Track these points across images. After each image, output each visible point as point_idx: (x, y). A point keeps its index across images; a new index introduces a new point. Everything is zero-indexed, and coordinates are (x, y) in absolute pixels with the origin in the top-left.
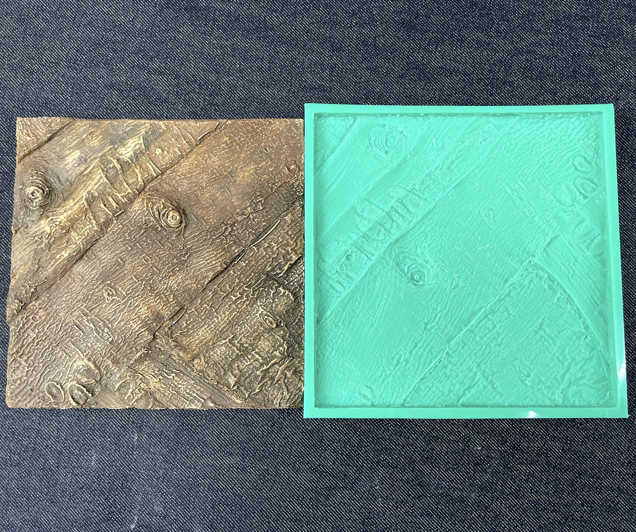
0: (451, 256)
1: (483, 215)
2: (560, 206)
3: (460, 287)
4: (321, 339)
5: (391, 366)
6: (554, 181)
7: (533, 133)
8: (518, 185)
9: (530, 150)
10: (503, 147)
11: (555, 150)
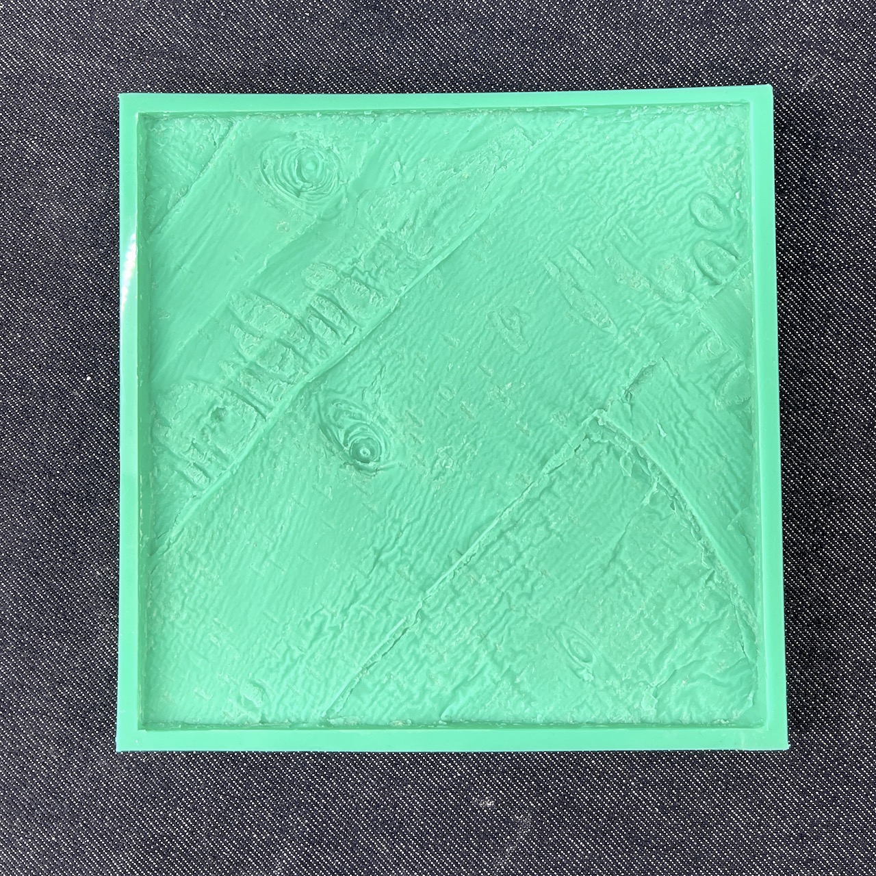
0: (432, 409)
1: (499, 323)
2: (661, 302)
3: (449, 474)
4: (159, 587)
5: (303, 642)
6: (649, 248)
7: (605, 148)
8: (574, 258)
9: (597, 185)
10: (542, 178)
11: (652, 184)
